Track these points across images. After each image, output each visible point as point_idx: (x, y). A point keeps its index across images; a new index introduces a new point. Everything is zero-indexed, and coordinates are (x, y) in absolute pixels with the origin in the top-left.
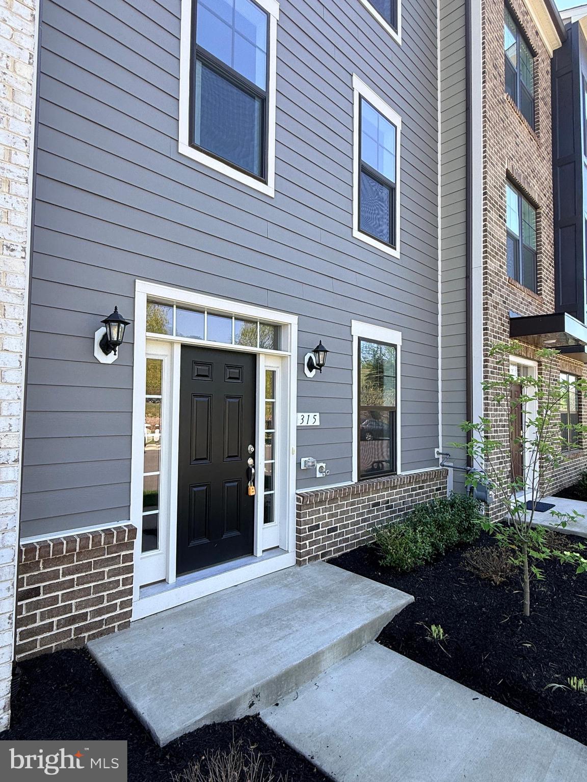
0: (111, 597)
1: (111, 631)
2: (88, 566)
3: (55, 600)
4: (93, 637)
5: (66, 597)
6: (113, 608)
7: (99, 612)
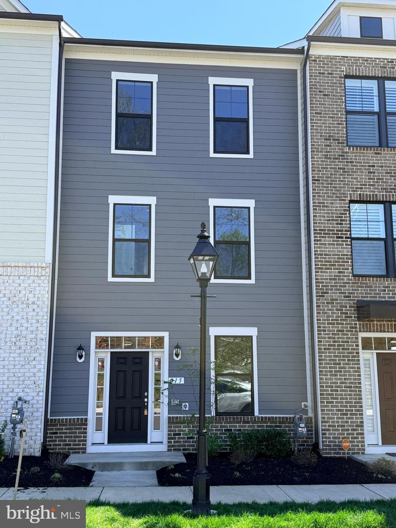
0: (79, 441)
1: (79, 453)
2: (71, 429)
3: (62, 437)
4: (73, 453)
5: (65, 437)
6: (80, 445)
7: (75, 445)
